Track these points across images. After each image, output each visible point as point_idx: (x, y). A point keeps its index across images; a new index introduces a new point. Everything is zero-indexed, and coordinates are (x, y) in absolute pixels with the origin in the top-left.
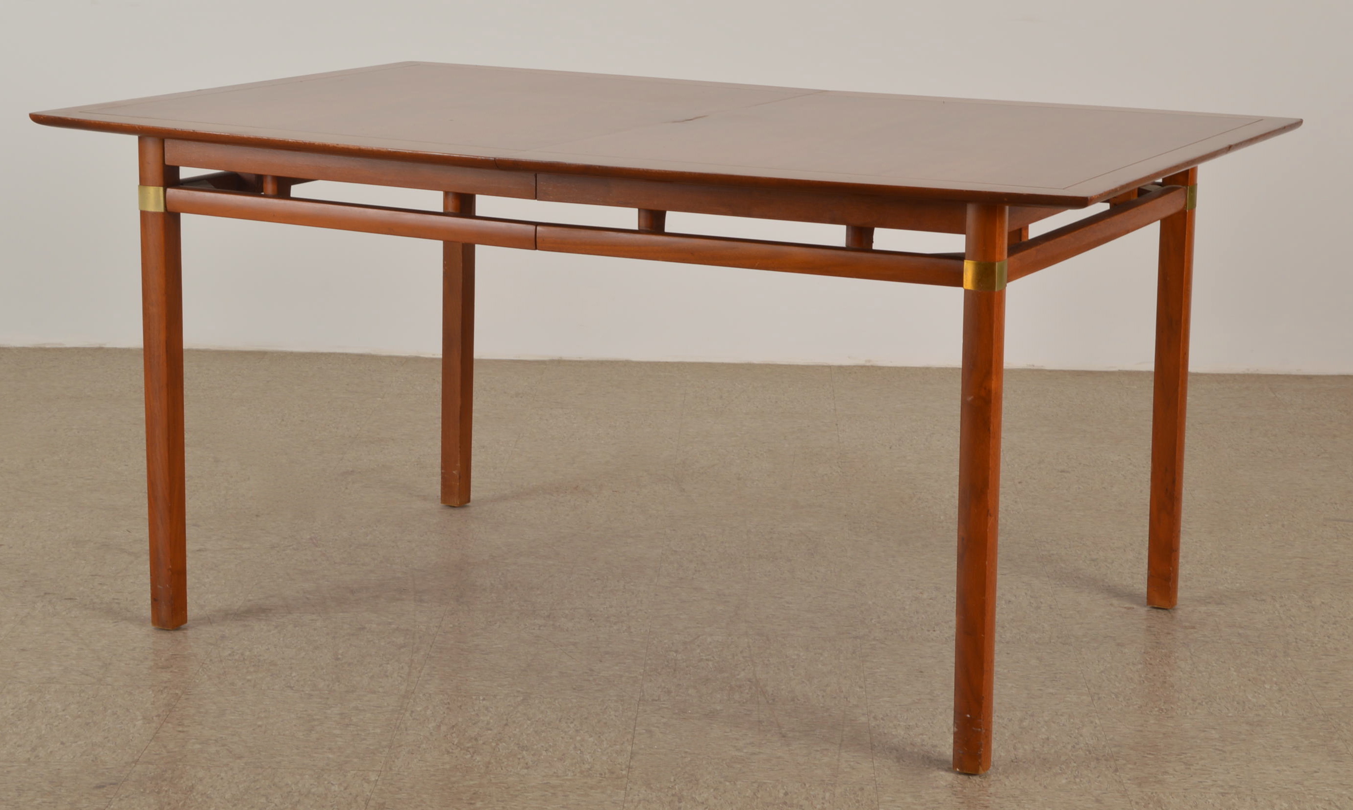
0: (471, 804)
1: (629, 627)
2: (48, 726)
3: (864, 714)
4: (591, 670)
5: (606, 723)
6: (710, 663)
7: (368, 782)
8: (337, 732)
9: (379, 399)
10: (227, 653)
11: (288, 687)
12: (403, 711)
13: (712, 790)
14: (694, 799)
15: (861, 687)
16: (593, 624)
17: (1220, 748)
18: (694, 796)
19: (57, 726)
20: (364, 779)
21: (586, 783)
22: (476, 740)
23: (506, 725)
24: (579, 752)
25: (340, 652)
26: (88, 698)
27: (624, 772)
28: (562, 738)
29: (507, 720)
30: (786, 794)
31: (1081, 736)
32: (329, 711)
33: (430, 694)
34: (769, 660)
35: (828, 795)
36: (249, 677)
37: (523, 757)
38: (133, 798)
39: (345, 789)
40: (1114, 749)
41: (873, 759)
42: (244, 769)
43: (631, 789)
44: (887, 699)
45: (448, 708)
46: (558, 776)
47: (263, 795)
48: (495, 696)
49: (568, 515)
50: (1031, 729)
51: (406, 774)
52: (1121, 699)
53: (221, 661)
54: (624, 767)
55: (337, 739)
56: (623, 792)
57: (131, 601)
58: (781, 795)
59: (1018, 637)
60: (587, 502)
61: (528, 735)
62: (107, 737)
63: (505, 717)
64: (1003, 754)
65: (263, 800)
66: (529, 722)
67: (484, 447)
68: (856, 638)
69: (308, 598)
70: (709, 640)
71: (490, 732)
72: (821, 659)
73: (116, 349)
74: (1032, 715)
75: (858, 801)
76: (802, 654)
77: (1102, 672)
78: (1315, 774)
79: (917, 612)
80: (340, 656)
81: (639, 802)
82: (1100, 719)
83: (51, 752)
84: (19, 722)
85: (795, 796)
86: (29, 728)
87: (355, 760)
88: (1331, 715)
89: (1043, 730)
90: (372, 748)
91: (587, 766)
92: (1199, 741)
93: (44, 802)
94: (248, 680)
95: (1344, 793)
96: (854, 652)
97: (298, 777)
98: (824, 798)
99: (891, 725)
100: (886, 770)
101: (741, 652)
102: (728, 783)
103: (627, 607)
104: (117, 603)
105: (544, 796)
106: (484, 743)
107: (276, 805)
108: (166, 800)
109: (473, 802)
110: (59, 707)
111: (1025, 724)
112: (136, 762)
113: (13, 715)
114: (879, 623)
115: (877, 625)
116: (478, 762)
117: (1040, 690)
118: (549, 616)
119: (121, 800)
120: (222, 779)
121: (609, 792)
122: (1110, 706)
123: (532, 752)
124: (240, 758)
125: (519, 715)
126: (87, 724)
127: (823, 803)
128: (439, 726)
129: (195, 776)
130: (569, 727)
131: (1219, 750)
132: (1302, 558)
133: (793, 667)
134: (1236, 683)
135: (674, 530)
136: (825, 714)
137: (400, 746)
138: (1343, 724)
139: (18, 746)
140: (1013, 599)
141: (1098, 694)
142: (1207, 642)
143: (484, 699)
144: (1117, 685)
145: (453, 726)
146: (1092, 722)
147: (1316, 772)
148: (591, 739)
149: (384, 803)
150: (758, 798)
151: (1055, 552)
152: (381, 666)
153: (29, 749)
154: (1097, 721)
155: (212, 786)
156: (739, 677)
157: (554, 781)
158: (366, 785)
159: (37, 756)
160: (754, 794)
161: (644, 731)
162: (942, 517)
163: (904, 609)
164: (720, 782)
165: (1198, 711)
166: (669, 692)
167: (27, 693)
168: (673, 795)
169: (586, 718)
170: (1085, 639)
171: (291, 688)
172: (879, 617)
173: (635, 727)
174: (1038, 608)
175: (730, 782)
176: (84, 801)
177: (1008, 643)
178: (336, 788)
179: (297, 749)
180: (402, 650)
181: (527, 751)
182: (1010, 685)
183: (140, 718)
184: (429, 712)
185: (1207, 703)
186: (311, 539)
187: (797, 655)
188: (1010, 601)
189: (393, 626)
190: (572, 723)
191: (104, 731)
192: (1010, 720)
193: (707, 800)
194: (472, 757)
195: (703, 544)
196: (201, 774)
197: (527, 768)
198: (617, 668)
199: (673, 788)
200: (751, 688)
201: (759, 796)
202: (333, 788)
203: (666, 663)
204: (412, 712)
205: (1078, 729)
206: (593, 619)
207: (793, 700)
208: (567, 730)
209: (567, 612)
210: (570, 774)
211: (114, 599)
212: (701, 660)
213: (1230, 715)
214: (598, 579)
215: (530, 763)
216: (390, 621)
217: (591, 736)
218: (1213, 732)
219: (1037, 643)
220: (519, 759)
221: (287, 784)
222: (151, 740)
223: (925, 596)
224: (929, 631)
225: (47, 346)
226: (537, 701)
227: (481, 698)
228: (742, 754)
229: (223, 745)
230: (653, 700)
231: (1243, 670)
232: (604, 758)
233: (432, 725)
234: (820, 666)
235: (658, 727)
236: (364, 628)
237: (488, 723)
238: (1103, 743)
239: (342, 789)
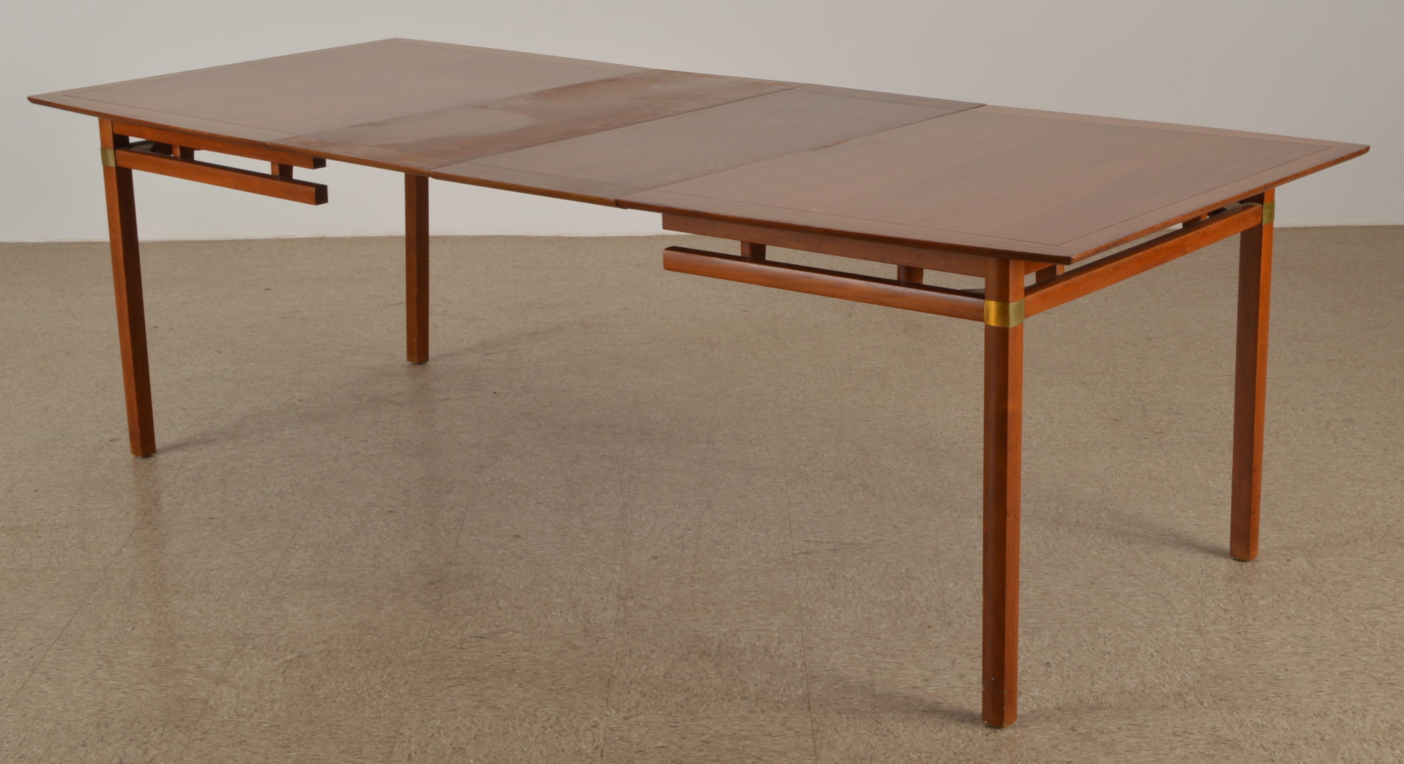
0: (691, 586)
1: (767, 448)
2: (380, 539)
3: (947, 508)
4: (749, 482)
5: (769, 522)
6: (831, 473)
7: (616, 573)
8: (584, 536)
9: (539, 272)
10: (489, 478)
11: (539, 503)
12: (625, 519)
13: (855, 569)
14: (844, 577)
15: (940, 488)
16: (741, 447)
17: (1197, 524)
18: (844, 574)
19: (385, 539)
20: (612, 571)
21: (767, 567)
22: (682, 538)
23: (700, 526)
24: (756, 544)
25: (569, 475)
26: (401, 517)
27: (791, 558)
28: (742, 534)
29: (699, 522)
30: (907, 570)
31: (1101, 518)
32: (573, 521)
33: (641, 505)
34: (871, 470)
35: (935, 569)
36: (509, 497)
37: (718, 550)
38: (456, 591)
39: (601, 578)
40: (1125, 527)
41: (960, 541)
42: (526, 566)
43: (799, 570)
44: (960, 496)
45: (656, 515)
46: (746, 563)
47: (546, 585)
48: (686, 505)
49: (701, 362)
50: (1065, 515)
51: (640, 565)
52: (1122, 489)
53: (486, 485)
54: (790, 554)
55: (585, 541)
56: (794, 573)
57: (408, 441)
58: (904, 571)
59: (1042, 445)
60: (713, 350)
61: (717, 533)
62: (424, 546)
63: (698, 520)
64: (1049, 534)
65: (546, 589)
66: (715, 523)
67: (626, 309)
68: (928, 450)
69: (534, 434)
70: (826, 455)
71: (690, 532)
72: (908, 467)
73: (335, 238)
74: (1064, 504)
75: (958, 574)
76: (893, 464)
77: (1106, 469)
78: (1266, 541)
79: (967, 429)
80: (569, 478)
81: (807, 580)
82: (1111, 505)
83: (388, 559)
84: (358, 537)
85: (913, 571)
86: (367, 541)
87: (602, 557)
88: (1269, 495)
89: (1074, 515)
90: (611, 547)
91: (764, 555)
92: (1182, 519)
93: (396, 596)
94: (510, 499)
95: (1288, 553)
96: (930, 461)
97: (566, 571)
98: (933, 572)
99: (968, 515)
100: (972, 549)
101: (851, 464)
102: (865, 564)
103: (762, 432)
104: (399, 443)
105: (740, 578)
106: (688, 541)
107: (557, 593)
108: (479, 592)
109: (692, 584)
110: (383, 524)
111: (1060, 510)
112: (450, 564)
113: (352, 531)
114: (942, 437)
115: (942, 439)
116: (688, 555)
117: (1065, 485)
118: (708, 442)
119: (448, 593)
120: (513, 574)
121: (785, 573)
122: (1116, 495)
123: (724, 546)
124: (521, 558)
125: (707, 518)
126: (407, 537)
127: (934, 576)
128: (654, 529)
129: (494, 573)
130: (744, 526)
131: (1199, 525)
132: (1229, 376)
133: (889, 474)
134: (1200, 474)
135: (781, 370)
136: (920, 509)
137: (631, 545)
138: (1278, 502)
139: (364, 555)
140: (1032, 415)
141: (1106, 486)
142: (1174, 444)
143: (679, 507)
144: (1118, 478)
145: (664, 529)
146: (1106, 508)
147: (1266, 539)
148: (762, 535)
149: (631, 588)
150: (888, 573)
151: (1055, 378)
152: (600, 484)
153: (372, 557)
154: (1109, 507)
155: (508, 580)
156: (853, 483)
157: (745, 567)
158: (615, 575)
159: (379, 562)
160: (885, 571)
161: (797, 527)
162: (969, 353)
163: (958, 426)
164: (860, 563)
165: (1177, 496)
166: (807, 497)
167: (357, 515)
168: (829, 574)
169: (754, 519)
170: (1089, 445)
171: (542, 503)
172: (941, 433)
173: (790, 524)
174: (1051, 422)
175: (866, 562)
176: (423, 595)
177: (1035, 449)
178: (594, 578)
179: (560, 550)
180: (612, 472)
181: (720, 545)
182: (1044, 482)
183: (442, 530)
184: (643, 519)
185: (1182, 490)
186: (523, 387)
187: (891, 465)
188: (1031, 418)
189: (601, 453)
190: (745, 523)
191: (420, 541)
192: (1049, 509)
193: (853, 576)
194: (683, 551)
195: (803, 381)
196: (498, 571)
197: (723, 558)
198: (766, 480)
199: (827, 569)
200: (863, 491)
201: (888, 572)
202: (592, 578)
203: (800, 475)
204: (632, 519)
205: (1098, 513)
206: (741, 442)
207: (895, 499)
208: (743, 528)
209: (720, 438)
210: (754, 561)
211: (396, 440)
212: (824, 471)
213: (1200, 498)
214: (736, 411)
215: (725, 554)
216: (597, 449)
217: (761, 533)
218: (1191, 512)
219: (1056, 449)
220: (716, 551)
221: (560, 577)
222: (455, 548)
223: (970, 416)
224: (978, 442)
225: (284, 238)
226: (717, 508)
227: (677, 506)
228: (868, 541)
229: (507, 549)
230: (798, 503)
231: (1203, 464)
232: (775, 548)
233: (648, 528)
234: (908, 473)
235: (806, 524)
236: (580, 456)
237: (687, 526)
238: (1117, 523)
239: (599, 578)
